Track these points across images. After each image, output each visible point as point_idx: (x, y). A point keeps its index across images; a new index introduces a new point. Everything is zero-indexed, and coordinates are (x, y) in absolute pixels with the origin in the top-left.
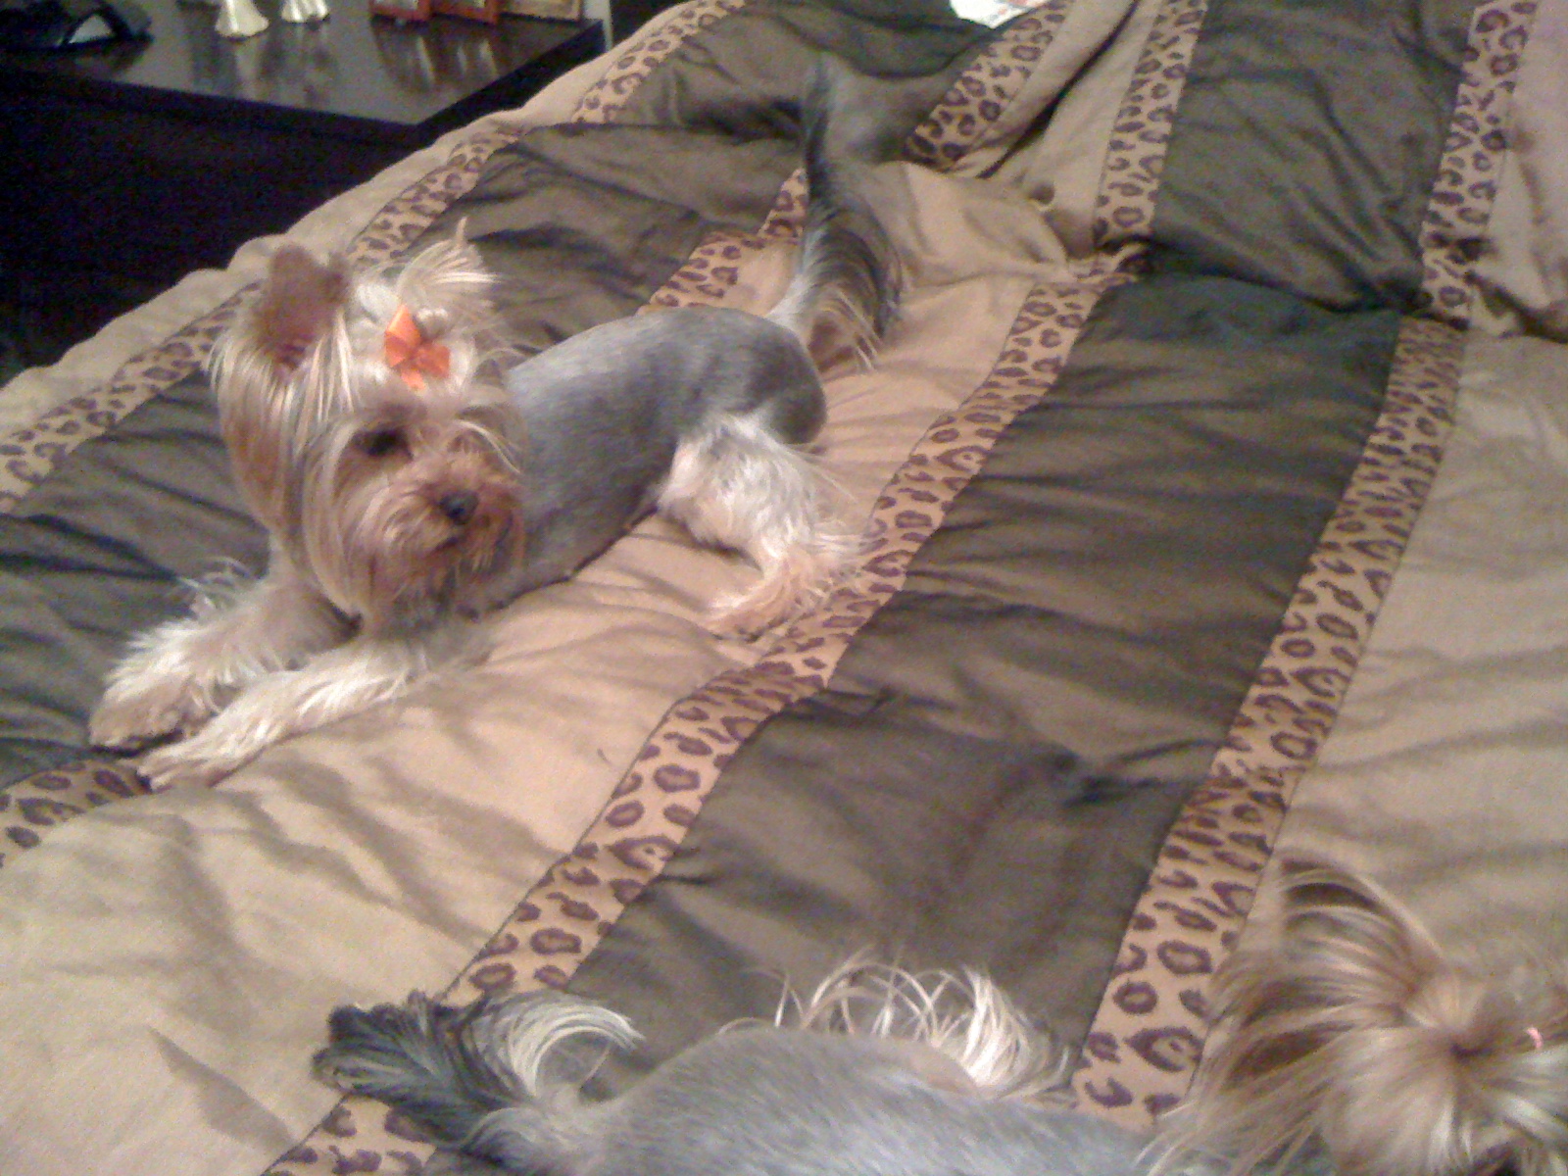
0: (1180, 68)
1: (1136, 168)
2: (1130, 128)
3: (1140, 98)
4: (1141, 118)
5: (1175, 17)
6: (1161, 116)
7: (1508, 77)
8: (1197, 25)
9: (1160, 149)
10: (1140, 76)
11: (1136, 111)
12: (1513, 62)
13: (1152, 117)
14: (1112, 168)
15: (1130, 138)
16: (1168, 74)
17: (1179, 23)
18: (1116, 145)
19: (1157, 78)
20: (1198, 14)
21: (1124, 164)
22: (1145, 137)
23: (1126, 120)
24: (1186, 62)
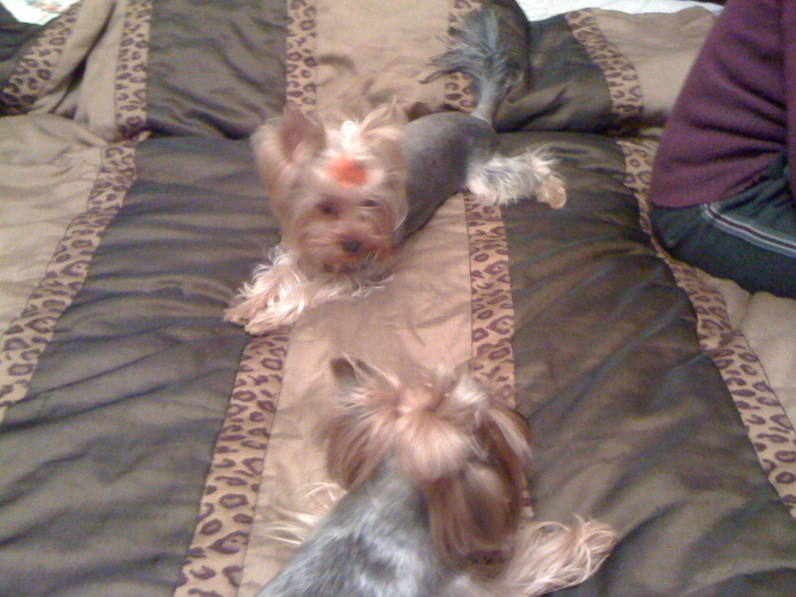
0: (144, 41)
1: (133, 98)
2: (123, 77)
3: (126, 60)
4: (129, 71)
5: (135, 14)
6: (139, 69)
7: (312, 31)
8: (148, 17)
9: (142, 86)
10: (124, 48)
11: (125, 67)
12: (312, 23)
13: (135, 69)
14: (120, 99)
15: (125, 82)
16: (138, 45)
17: (139, 16)
18: (119, 87)
19: (132, 48)
20: (147, 11)
21: (125, 97)
22: (133, 81)
23: (121, 73)
24: (146, 38)
